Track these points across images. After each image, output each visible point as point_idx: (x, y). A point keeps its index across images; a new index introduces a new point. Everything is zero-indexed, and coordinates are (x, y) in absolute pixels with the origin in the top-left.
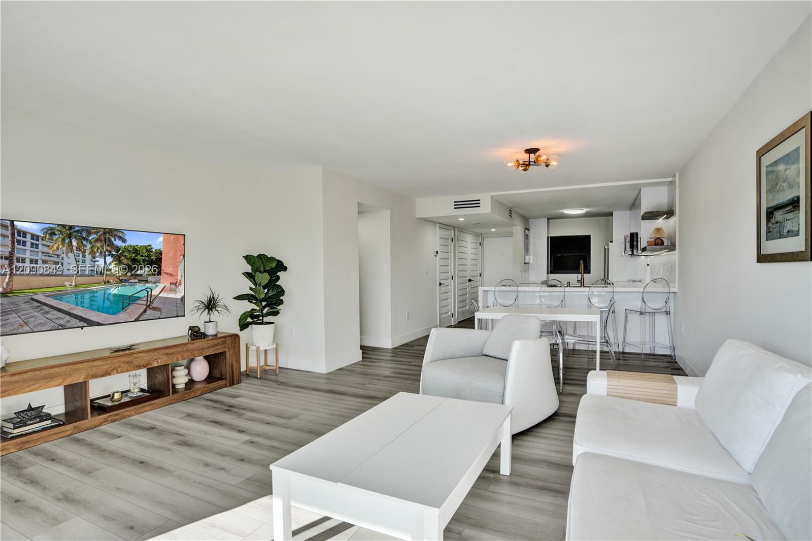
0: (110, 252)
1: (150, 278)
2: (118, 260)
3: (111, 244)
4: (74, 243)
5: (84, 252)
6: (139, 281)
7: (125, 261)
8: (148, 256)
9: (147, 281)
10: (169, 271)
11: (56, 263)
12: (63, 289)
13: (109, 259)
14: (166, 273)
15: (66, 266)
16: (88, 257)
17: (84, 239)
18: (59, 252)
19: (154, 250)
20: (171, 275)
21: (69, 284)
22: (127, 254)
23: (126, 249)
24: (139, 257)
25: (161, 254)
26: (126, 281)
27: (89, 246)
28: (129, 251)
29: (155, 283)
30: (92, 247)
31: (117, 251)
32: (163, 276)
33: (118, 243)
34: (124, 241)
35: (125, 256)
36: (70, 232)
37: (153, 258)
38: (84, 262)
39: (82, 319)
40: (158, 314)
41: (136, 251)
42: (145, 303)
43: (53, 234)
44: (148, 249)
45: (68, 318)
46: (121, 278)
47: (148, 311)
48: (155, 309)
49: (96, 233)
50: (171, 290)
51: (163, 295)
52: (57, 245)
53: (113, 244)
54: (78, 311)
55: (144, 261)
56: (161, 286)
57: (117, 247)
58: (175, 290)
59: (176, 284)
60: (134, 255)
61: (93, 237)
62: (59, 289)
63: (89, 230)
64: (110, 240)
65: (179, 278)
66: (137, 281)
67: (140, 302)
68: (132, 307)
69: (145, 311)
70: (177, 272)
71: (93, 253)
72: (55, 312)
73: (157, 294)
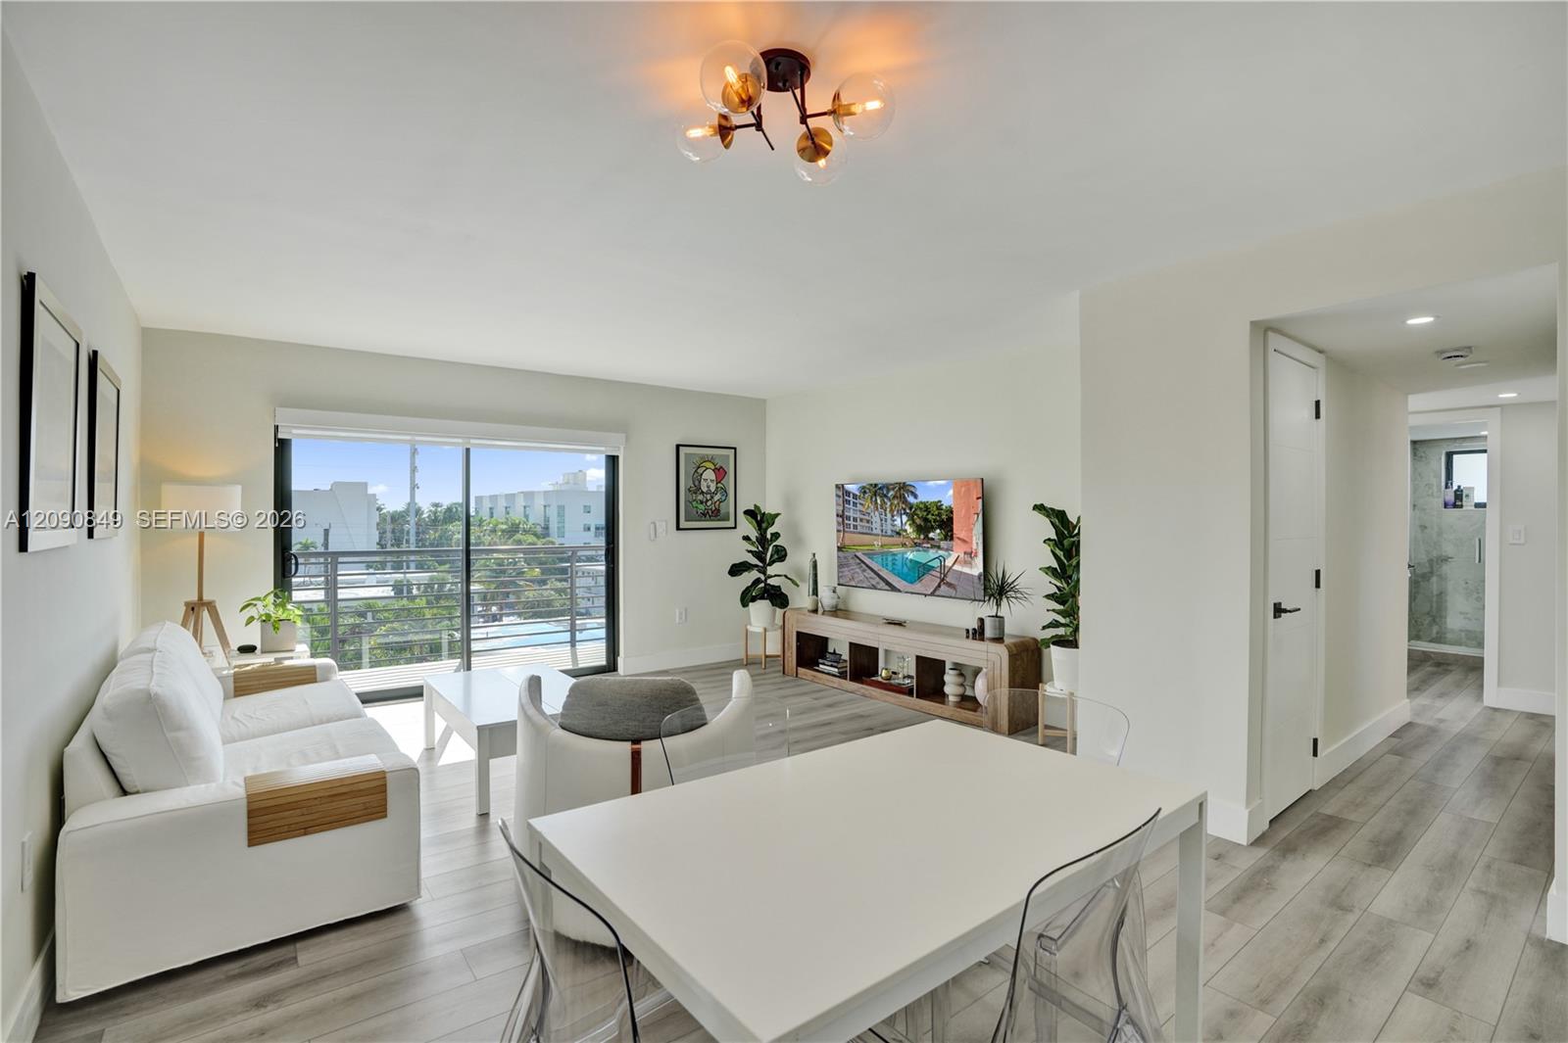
0: (905, 510)
1: (943, 544)
2: (911, 518)
3: (905, 501)
4: (879, 501)
5: (885, 511)
6: (933, 547)
7: (918, 521)
8: (939, 515)
9: (939, 547)
10: (962, 535)
11: (868, 521)
12: (873, 548)
13: (905, 518)
14: (959, 538)
15: (874, 526)
16: (889, 515)
17: (886, 496)
18: (869, 511)
19: (944, 507)
20: (964, 541)
21: (878, 542)
22: (918, 512)
23: (918, 507)
24: (930, 516)
25: (952, 512)
26: (919, 545)
27: (889, 504)
28: (921, 509)
29: (947, 550)
30: (891, 505)
31: (911, 509)
32: (956, 543)
33: (911, 499)
34: (916, 497)
35: (917, 515)
36: (876, 491)
37: (944, 517)
38: (886, 521)
39: (888, 583)
40: (952, 592)
41: (926, 508)
42: (938, 575)
43: (865, 492)
44: (938, 506)
45: (878, 579)
46: (916, 541)
47: (943, 587)
48: (949, 585)
49: (893, 489)
50: (966, 563)
51: (956, 567)
52: (867, 504)
53: (906, 501)
54: (884, 573)
55: (935, 521)
56: (954, 556)
57: (910, 503)
58: (971, 564)
59: (970, 554)
60: (925, 514)
61: (891, 493)
62: (870, 548)
63: (887, 487)
64: (904, 497)
65: (974, 547)
66: (929, 546)
67: (934, 573)
68: (927, 578)
69: (939, 586)
70: (972, 537)
71: (892, 511)
72: (869, 571)
73: (950, 565)
